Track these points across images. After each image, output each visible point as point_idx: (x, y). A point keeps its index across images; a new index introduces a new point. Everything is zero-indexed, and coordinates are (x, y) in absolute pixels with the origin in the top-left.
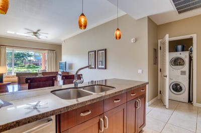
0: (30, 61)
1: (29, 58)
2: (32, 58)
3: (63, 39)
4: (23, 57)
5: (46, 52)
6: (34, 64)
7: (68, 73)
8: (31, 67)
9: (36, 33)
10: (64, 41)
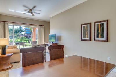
0: (23, 34)
1: (22, 33)
2: (24, 33)
3: (51, 16)
4: (19, 32)
5: (37, 27)
6: (25, 37)
7: (57, 44)
8: (23, 38)
9: (32, 10)
10: (53, 17)
